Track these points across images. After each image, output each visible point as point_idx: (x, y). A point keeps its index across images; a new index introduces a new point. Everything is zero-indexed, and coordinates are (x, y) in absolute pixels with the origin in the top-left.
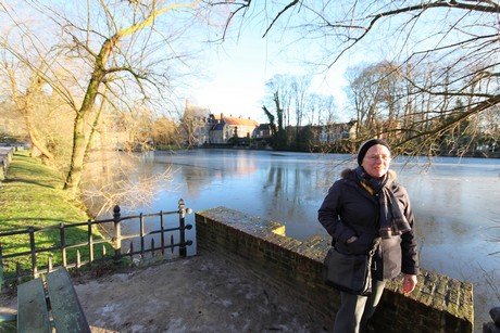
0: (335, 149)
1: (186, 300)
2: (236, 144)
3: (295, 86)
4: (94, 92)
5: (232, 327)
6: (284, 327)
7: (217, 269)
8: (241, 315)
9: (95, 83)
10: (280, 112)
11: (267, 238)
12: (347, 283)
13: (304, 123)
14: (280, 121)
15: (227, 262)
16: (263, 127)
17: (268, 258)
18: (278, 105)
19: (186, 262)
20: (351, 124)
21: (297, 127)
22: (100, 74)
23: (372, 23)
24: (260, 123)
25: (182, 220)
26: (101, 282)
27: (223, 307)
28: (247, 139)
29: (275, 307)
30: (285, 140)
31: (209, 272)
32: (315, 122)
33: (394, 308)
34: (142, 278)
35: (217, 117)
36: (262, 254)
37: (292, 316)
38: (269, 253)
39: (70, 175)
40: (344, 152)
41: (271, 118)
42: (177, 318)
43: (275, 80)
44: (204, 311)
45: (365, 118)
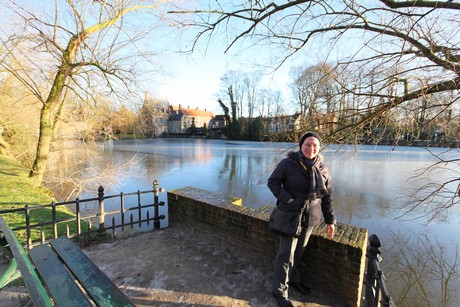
0: (281, 139)
1: (165, 259)
2: (193, 133)
3: (247, 82)
4: (61, 84)
5: (204, 274)
6: (243, 271)
7: (188, 236)
8: (210, 266)
9: (62, 76)
10: (234, 105)
11: (228, 207)
12: (285, 230)
13: (256, 115)
14: (234, 113)
15: (196, 230)
16: (218, 118)
17: (230, 223)
18: (232, 99)
19: (161, 232)
20: (296, 116)
21: (249, 118)
22: (67, 68)
23: (309, 36)
24: (215, 114)
25: (156, 198)
26: (90, 250)
27: (195, 262)
28: (203, 129)
29: (236, 259)
30: (239, 130)
31: (181, 238)
32: (265, 114)
33: (318, 247)
34: (125, 246)
35: (176, 108)
36: (224, 221)
37: (248, 264)
38: (230, 219)
39: (36, 163)
40: (289, 141)
41: (226, 110)
42: (160, 271)
43: (229, 75)
44: (181, 265)
45: (307, 111)
